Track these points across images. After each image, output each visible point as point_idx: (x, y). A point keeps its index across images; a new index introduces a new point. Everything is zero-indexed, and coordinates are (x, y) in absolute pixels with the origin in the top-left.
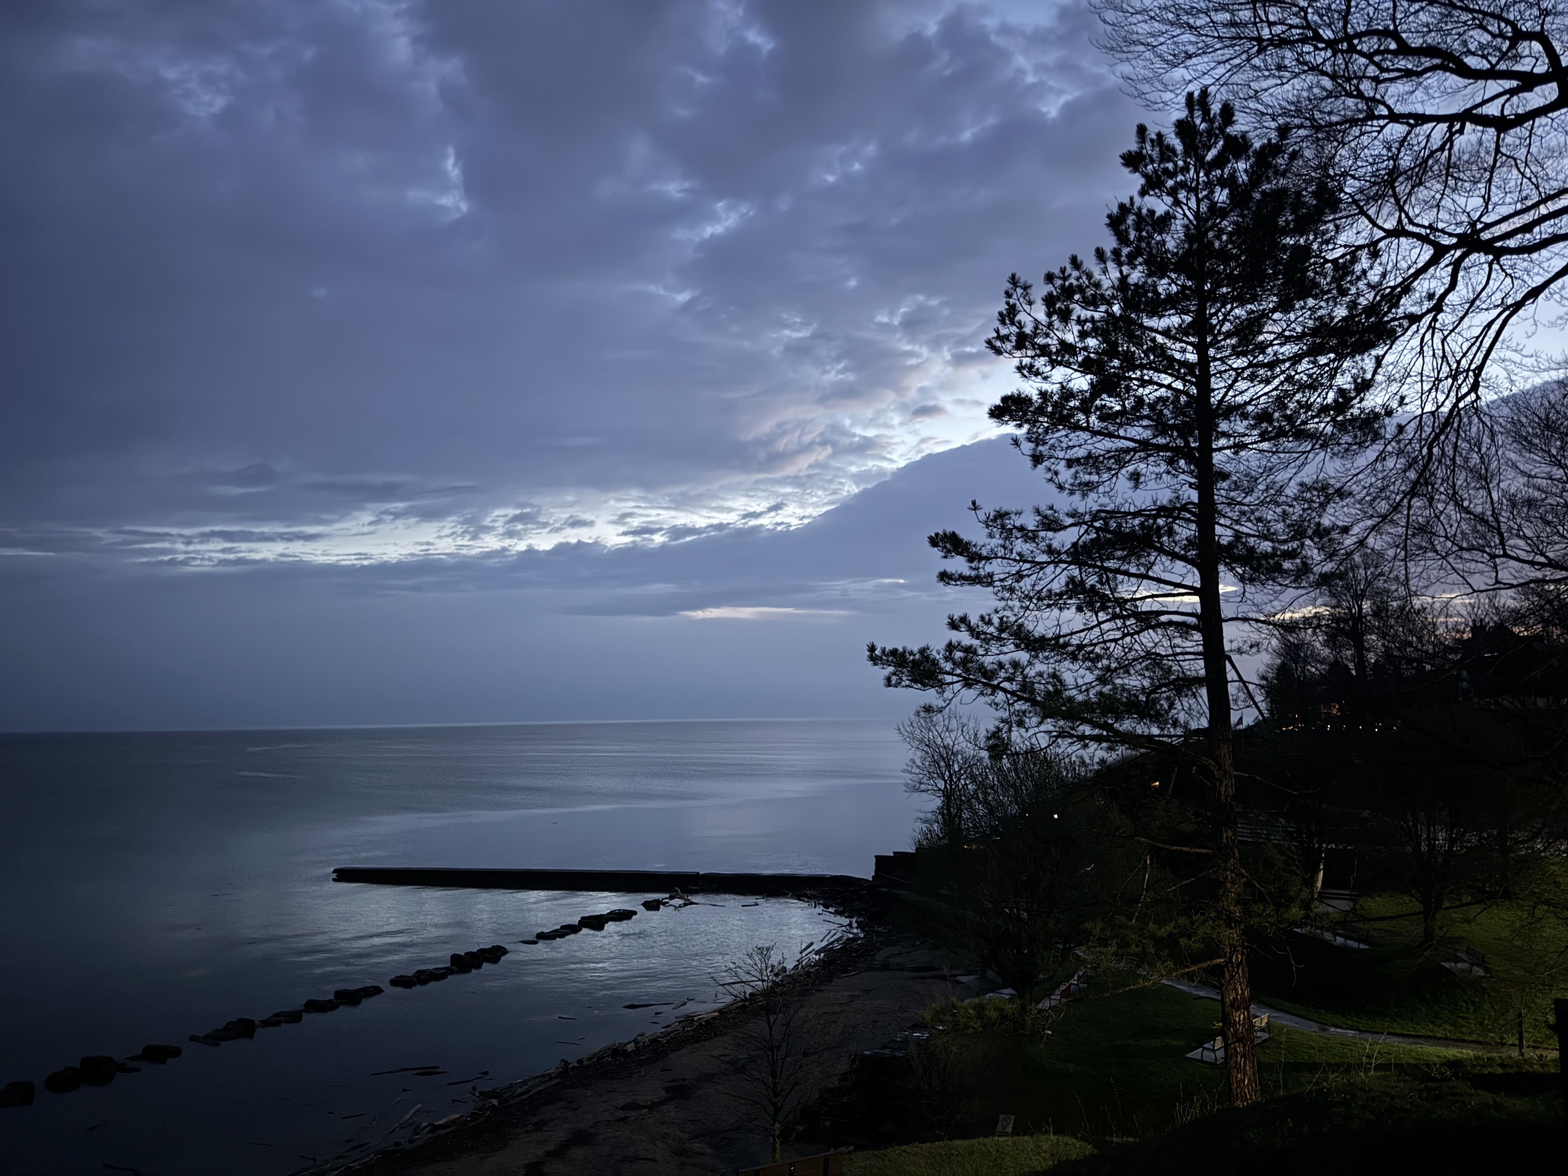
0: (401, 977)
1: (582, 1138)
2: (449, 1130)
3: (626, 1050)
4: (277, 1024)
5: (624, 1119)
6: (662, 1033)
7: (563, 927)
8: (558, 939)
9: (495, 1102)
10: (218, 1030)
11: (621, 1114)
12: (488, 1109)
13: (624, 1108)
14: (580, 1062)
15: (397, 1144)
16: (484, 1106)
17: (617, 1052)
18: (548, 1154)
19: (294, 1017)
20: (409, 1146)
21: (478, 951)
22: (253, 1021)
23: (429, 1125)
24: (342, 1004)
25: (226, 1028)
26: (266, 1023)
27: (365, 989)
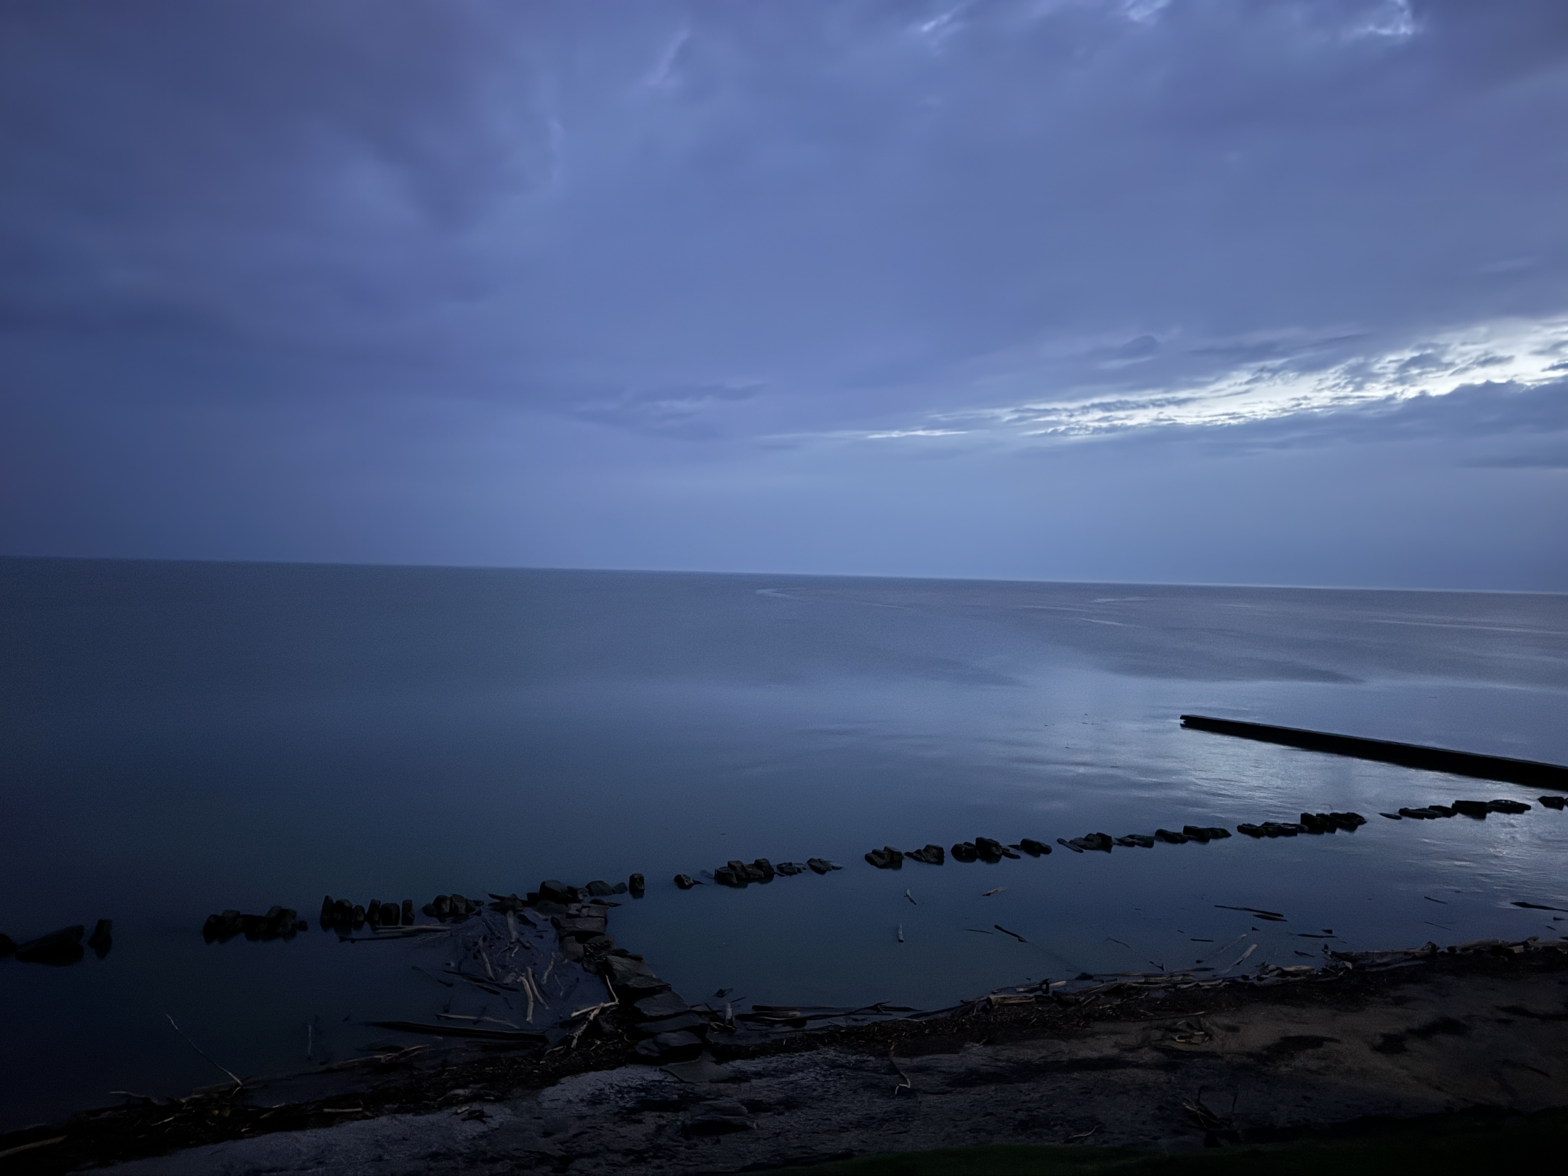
0: (1249, 825)
1: (1449, 1026)
2: (1298, 978)
4: (1131, 845)
7: (1431, 807)
9: (1350, 965)
10: (1081, 839)
12: (1341, 970)
14: (1452, 949)
15: (1245, 977)
16: (1337, 966)
17: (1498, 950)
18: (1411, 1031)
19: (1147, 843)
21: (1331, 814)
22: (1110, 838)
23: (1278, 968)
24: (1191, 839)
25: (1087, 839)
26: (1122, 842)
27: (1212, 830)
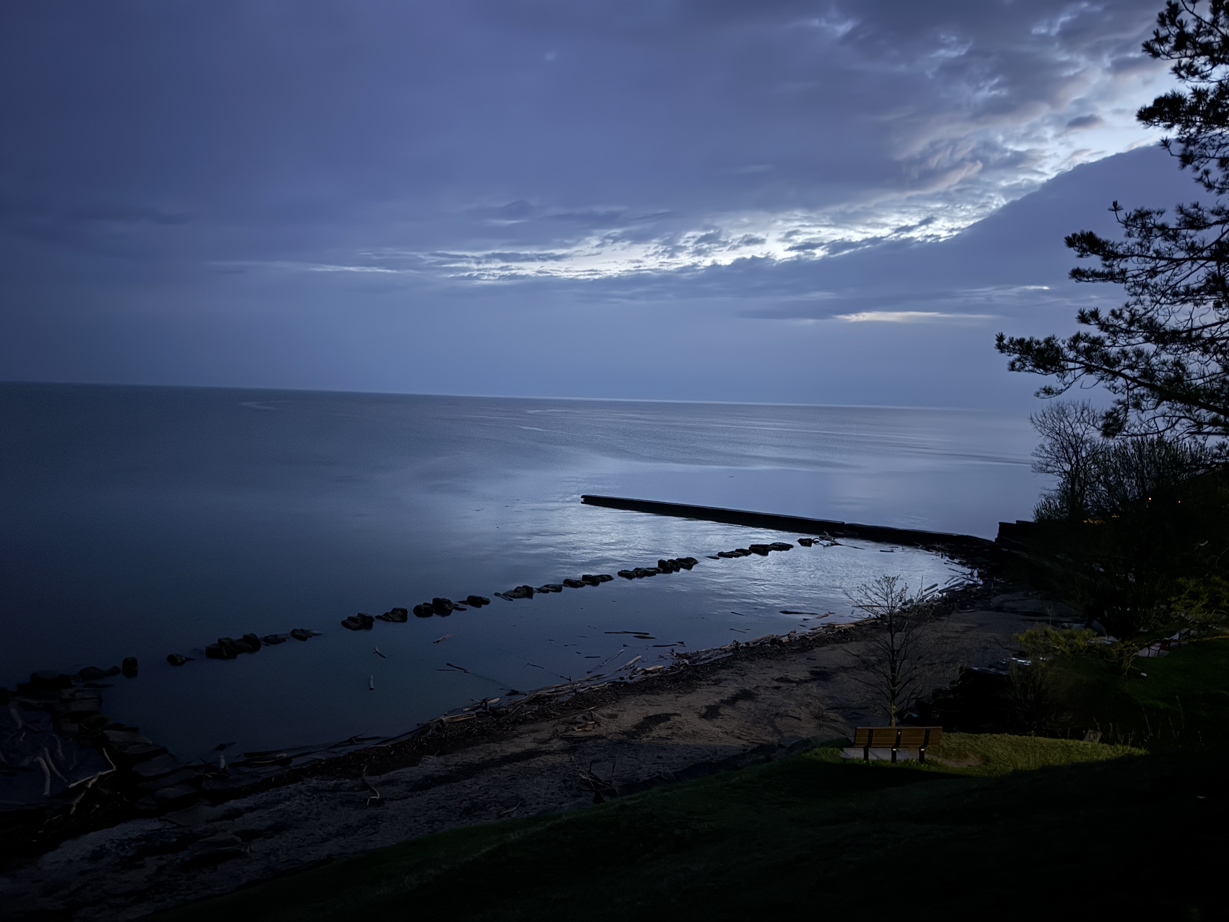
0: (625, 571)
1: (746, 695)
2: (655, 675)
3: (781, 641)
4: (547, 591)
5: (777, 688)
6: (809, 633)
7: (737, 550)
8: (733, 558)
9: (687, 661)
10: (511, 591)
11: (776, 684)
12: (682, 665)
13: (777, 680)
14: (747, 644)
15: (622, 678)
16: (679, 663)
17: (774, 641)
18: (722, 701)
19: (557, 589)
20: (629, 681)
21: (677, 559)
22: (532, 588)
23: (643, 669)
24: (587, 584)
25: (516, 591)
26: (540, 590)
27: (601, 576)
